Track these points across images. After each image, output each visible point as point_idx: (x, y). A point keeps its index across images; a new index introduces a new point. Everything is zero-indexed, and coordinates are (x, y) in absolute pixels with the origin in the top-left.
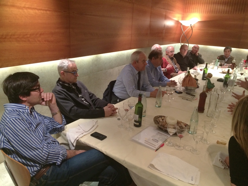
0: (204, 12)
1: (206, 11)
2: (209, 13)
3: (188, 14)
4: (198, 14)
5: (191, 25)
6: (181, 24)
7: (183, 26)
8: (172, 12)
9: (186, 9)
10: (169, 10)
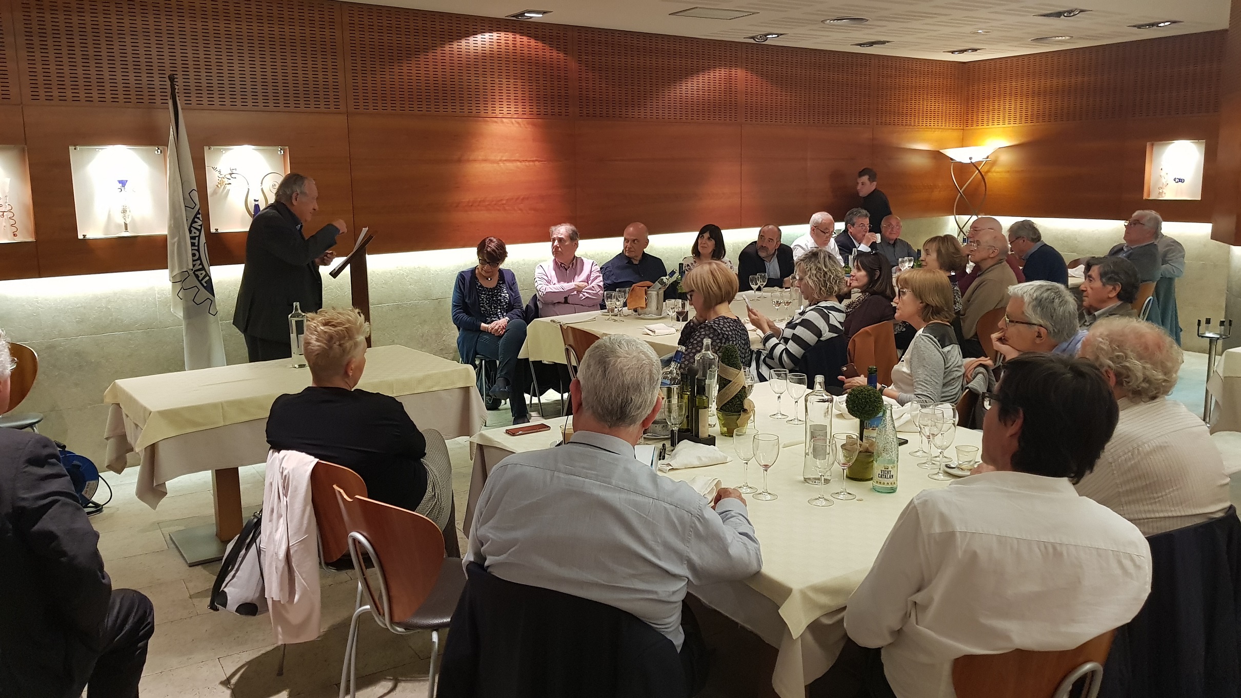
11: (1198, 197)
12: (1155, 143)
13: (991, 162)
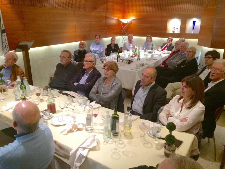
11: (179, 33)
12: (169, 19)
13: (131, 23)
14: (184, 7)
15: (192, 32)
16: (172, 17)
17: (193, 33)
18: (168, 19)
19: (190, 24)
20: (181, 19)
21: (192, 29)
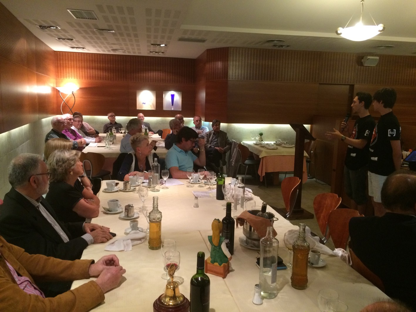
0: (82, 77)
1: (85, 77)
2: (89, 78)
3: (62, 79)
4: (76, 79)
5: (73, 92)
6: (59, 91)
7: (61, 93)
8: (49, 76)
9: (58, 73)
10: (47, 75)
14: (153, 76)
15: (171, 108)
16: (141, 88)
17: (173, 109)
18: (137, 91)
19: (167, 97)
20: (155, 92)
21: (171, 104)
